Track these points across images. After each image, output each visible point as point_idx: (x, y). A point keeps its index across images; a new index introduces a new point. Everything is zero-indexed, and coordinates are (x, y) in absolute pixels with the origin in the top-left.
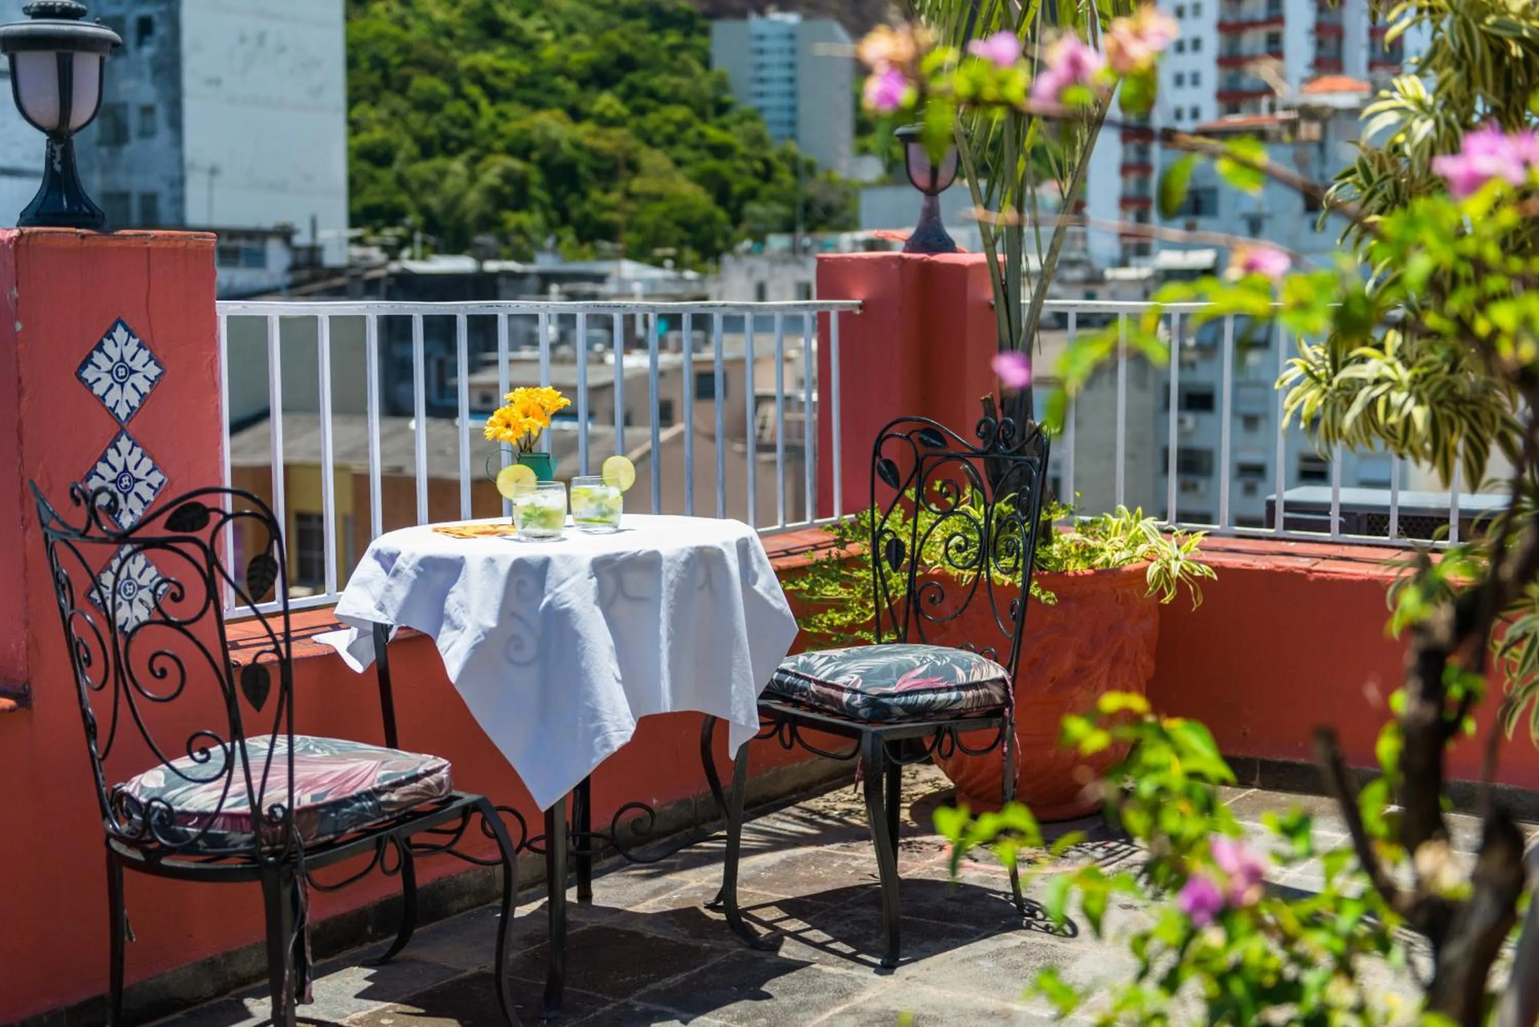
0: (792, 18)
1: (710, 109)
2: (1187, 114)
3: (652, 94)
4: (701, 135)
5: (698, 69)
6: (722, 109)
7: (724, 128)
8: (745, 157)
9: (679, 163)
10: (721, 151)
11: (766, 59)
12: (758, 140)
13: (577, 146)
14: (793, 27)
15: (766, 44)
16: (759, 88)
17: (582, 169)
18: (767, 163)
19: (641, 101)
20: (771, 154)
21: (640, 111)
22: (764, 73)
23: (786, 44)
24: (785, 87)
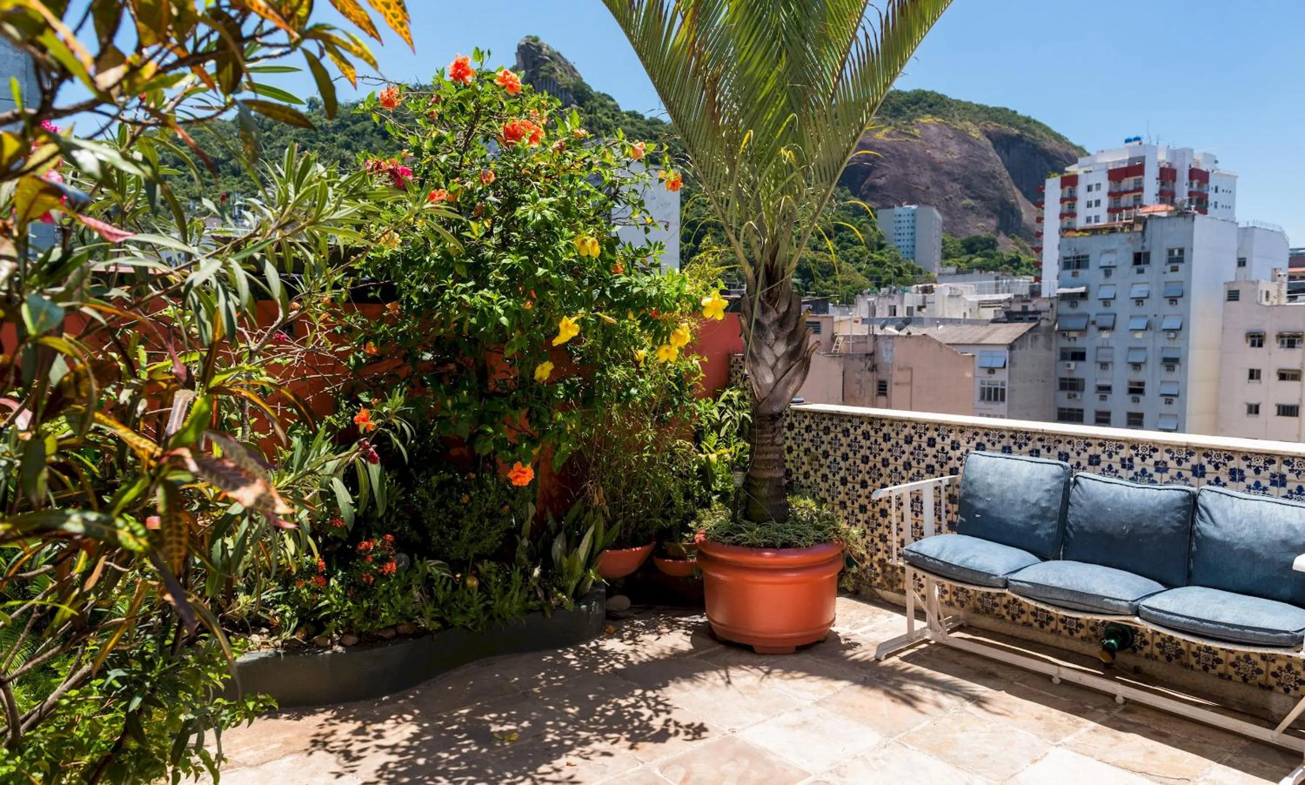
0: (914, 207)
1: (876, 247)
2: (1093, 219)
3: (850, 241)
4: (871, 258)
5: (871, 230)
6: (881, 247)
7: (882, 255)
8: (889, 267)
9: (860, 270)
10: (879, 264)
11: (902, 225)
12: (897, 260)
13: (814, 261)
14: (915, 210)
15: (902, 219)
16: (899, 237)
17: (815, 271)
18: (900, 269)
19: (845, 244)
20: (902, 265)
21: (845, 248)
22: (900, 231)
23: (910, 218)
24: (910, 237)
